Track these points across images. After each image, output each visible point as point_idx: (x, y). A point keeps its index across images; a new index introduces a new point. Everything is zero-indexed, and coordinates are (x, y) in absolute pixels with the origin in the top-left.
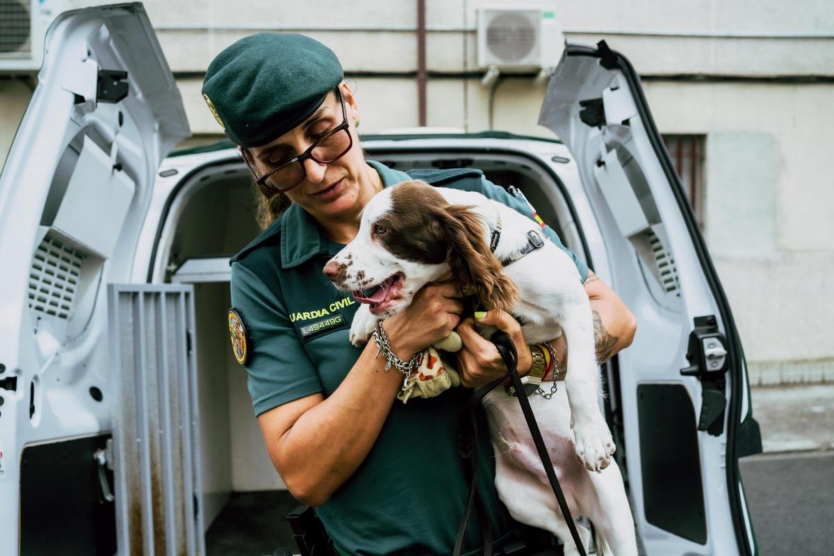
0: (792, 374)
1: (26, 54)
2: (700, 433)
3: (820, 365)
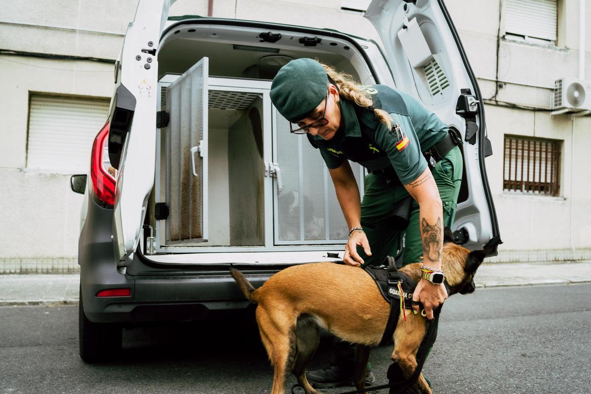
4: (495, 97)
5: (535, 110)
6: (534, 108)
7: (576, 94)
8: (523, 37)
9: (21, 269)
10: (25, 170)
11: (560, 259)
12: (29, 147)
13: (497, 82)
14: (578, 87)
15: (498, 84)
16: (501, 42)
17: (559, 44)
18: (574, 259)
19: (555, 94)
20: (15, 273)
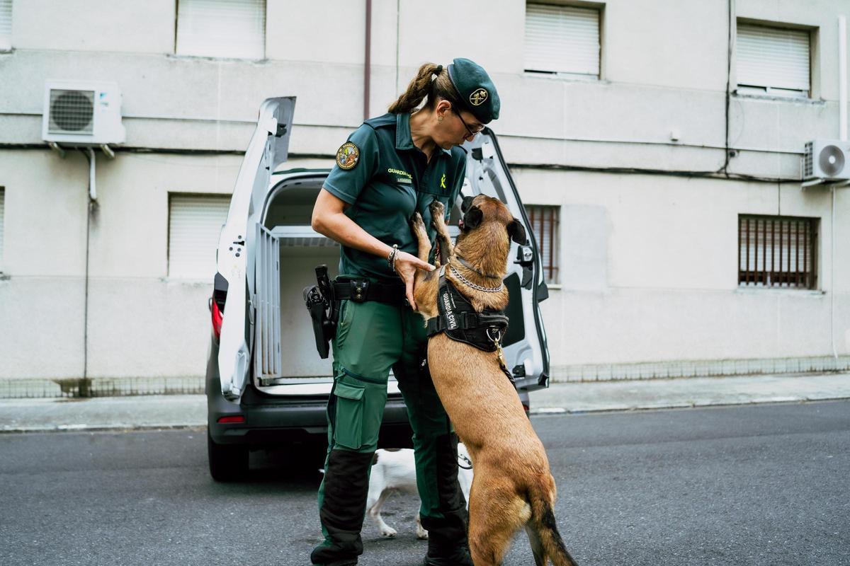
0: (619, 373)
1: (89, 133)
2: (522, 288)
3: (638, 367)
4: (725, 167)
5: (779, 182)
6: (779, 179)
7: (832, 160)
8: (765, 88)
9: (166, 389)
10: (167, 279)
11: (817, 369)
12: (171, 253)
13: (727, 149)
14: (834, 151)
15: (729, 152)
16: (732, 98)
17: (813, 96)
18: (838, 368)
19: (806, 160)
20: (160, 394)
